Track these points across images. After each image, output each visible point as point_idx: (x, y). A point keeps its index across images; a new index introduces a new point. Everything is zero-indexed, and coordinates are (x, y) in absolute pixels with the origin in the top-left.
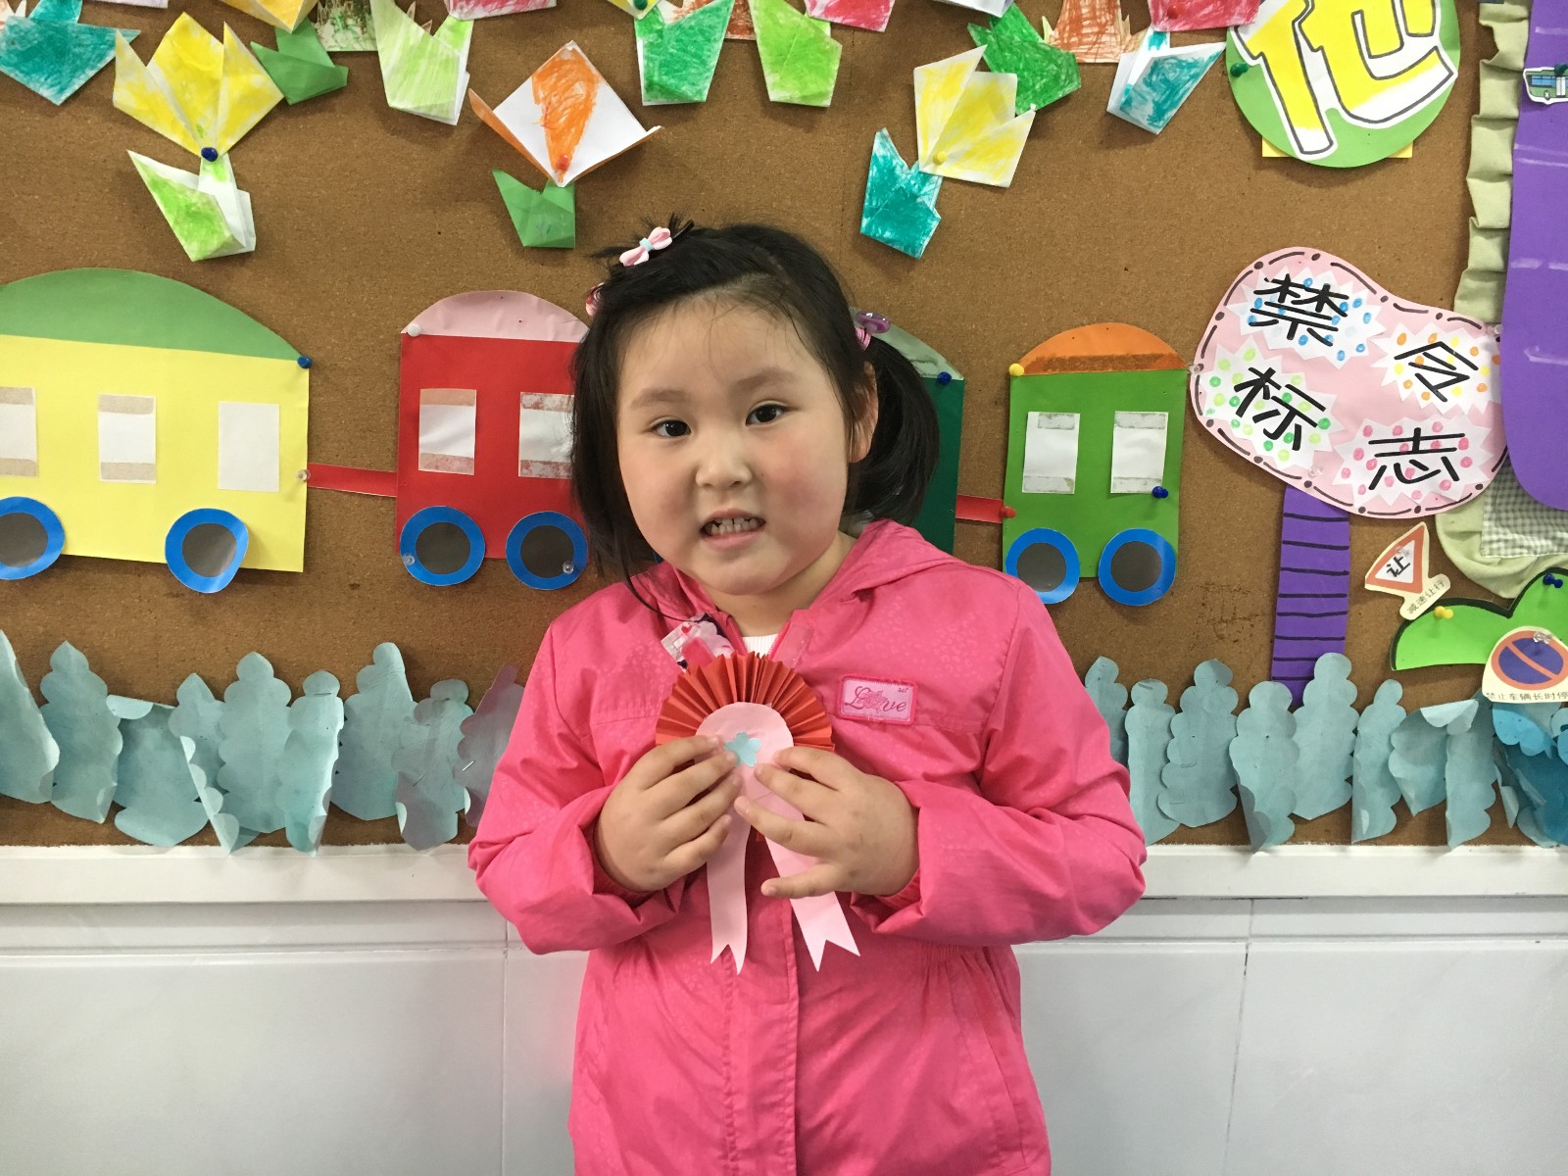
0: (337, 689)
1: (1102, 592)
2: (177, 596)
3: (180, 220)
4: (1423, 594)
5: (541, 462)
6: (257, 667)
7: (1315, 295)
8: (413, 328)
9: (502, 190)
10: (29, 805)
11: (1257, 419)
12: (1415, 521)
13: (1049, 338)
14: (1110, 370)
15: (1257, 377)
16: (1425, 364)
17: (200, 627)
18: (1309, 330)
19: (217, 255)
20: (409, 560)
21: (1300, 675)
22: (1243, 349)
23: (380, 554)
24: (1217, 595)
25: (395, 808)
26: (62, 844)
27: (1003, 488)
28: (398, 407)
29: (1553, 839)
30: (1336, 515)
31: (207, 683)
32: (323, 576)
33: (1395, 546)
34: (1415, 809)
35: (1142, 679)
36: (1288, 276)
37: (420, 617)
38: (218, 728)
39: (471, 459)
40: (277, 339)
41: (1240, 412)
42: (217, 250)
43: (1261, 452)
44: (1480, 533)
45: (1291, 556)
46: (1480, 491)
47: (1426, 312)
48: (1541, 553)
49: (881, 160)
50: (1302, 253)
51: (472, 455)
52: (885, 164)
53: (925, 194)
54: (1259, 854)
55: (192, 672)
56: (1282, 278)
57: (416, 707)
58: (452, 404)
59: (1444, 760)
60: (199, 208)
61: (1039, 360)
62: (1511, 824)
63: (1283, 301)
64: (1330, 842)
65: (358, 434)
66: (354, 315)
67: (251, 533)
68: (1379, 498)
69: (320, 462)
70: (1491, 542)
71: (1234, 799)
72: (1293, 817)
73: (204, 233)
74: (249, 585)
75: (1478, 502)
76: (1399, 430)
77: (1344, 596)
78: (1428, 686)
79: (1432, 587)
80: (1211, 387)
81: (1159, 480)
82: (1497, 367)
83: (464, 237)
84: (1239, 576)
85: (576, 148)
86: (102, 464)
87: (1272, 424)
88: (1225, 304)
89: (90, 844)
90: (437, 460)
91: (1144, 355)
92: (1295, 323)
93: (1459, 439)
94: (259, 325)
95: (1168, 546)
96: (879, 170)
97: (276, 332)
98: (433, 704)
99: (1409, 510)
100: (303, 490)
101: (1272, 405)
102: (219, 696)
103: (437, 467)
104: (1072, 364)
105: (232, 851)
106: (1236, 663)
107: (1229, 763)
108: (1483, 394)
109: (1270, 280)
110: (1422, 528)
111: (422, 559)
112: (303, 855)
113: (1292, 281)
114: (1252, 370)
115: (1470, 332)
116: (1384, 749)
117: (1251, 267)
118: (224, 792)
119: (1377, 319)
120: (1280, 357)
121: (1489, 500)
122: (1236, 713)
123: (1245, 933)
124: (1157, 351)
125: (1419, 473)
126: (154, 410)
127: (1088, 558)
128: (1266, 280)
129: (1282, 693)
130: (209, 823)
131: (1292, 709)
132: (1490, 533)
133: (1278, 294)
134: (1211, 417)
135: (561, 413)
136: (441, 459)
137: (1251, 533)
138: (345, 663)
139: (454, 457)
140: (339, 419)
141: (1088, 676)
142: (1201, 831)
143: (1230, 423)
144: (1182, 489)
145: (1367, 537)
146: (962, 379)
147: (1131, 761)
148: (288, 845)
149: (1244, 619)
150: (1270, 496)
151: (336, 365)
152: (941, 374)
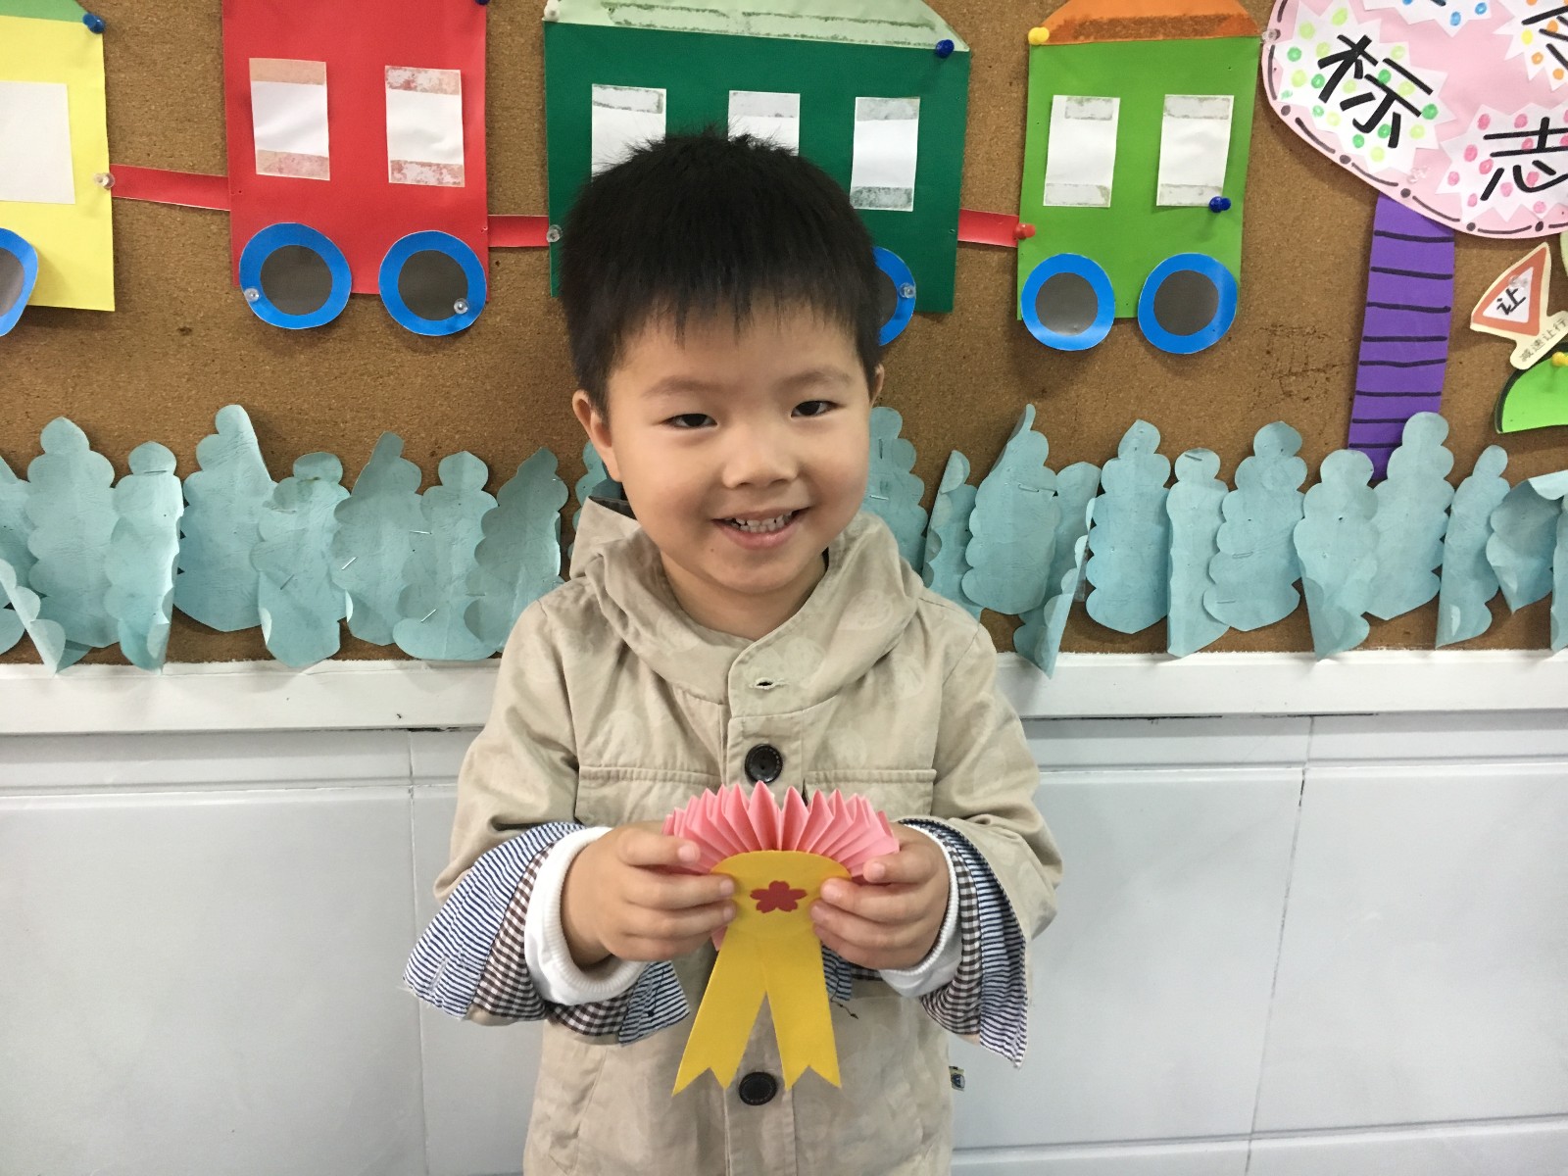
0: (172, 466)
1: (1143, 339)
4: (1539, 337)
5: (417, 163)
6: (65, 437)
11: (1346, 105)
12: (1533, 242)
14: (1161, 37)
15: (1349, 48)
16: (1558, 32)
20: (252, 294)
21: (1385, 441)
22: (1333, 8)
23: (215, 288)
24: (1286, 340)
25: (257, 614)
27: (1019, 200)
28: (223, 86)
30: (1439, 234)
31: (7, 457)
32: (143, 317)
33: (1510, 275)
34: (1515, 605)
35: (1189, 448)
37: (273, 372)
38: (26, 518)
39: (326, 159)
41: (1325, 96)
43: (1348, 149)
45: (1381, 288)
51: (326, 153)
54: (1325, 662)
57: (277, 488)
58: (293, 81)
59: (1554, 544)
61: (1068, 24)
64: (1408, 647)
65: (173, 124)
67: (42, 259)
68: (1492, 211)
69: (128, 163)
71: (1295, 595)
72: (1366, 616)
74: (48, 330)
76: (1522, 120)
77: (1443, 339)
78: (1538, 454)
79: (1550, 327)
80: (1287, 60)
81: (1217, 189)
84: (1314, 315)
87: (1363, 113)
90: (280, 161)
91: (1205, 17)
95: (1228, 275)
98: (298, 484)
99: (1530, 227)
100: (108, 196)
101: (1365, 87)
102: (21, 474)
103: (281, 170)
104: (1111, 28)
105: (58, 671)
106: (1306, 427)
107: (1293, 551)
110: (1543, 252)
111: (269, 293)
112: (144, 675)
114: (1342, 38)
116: (1481, 530)
118: (42, 596)
120: (1378, 21)
122: (1303, 489)
123: (1304, 757)
124: (1223, 10)
125: (1545, 178)
127: (1125, 293)
129: (1359, 463)
130: (26, 635)
131: (1373, 483)
134: (1286, 101)
135: (441, 96)
136: (285, 158)
137: (1332, 258)
138: (180, 431)
139: (302, 155)
140: (148, 103)
141: (1121, 444)
142: (1253, 635)
143: (1311, 111)
144: (1246, 201)
145: (1475, 262)
146: (967, 50)
147: (1173, 552)
148: (127, 662)
149: (1319, 370)
150: (1358, 208)
151: (138, 29)
152: (940, 43)
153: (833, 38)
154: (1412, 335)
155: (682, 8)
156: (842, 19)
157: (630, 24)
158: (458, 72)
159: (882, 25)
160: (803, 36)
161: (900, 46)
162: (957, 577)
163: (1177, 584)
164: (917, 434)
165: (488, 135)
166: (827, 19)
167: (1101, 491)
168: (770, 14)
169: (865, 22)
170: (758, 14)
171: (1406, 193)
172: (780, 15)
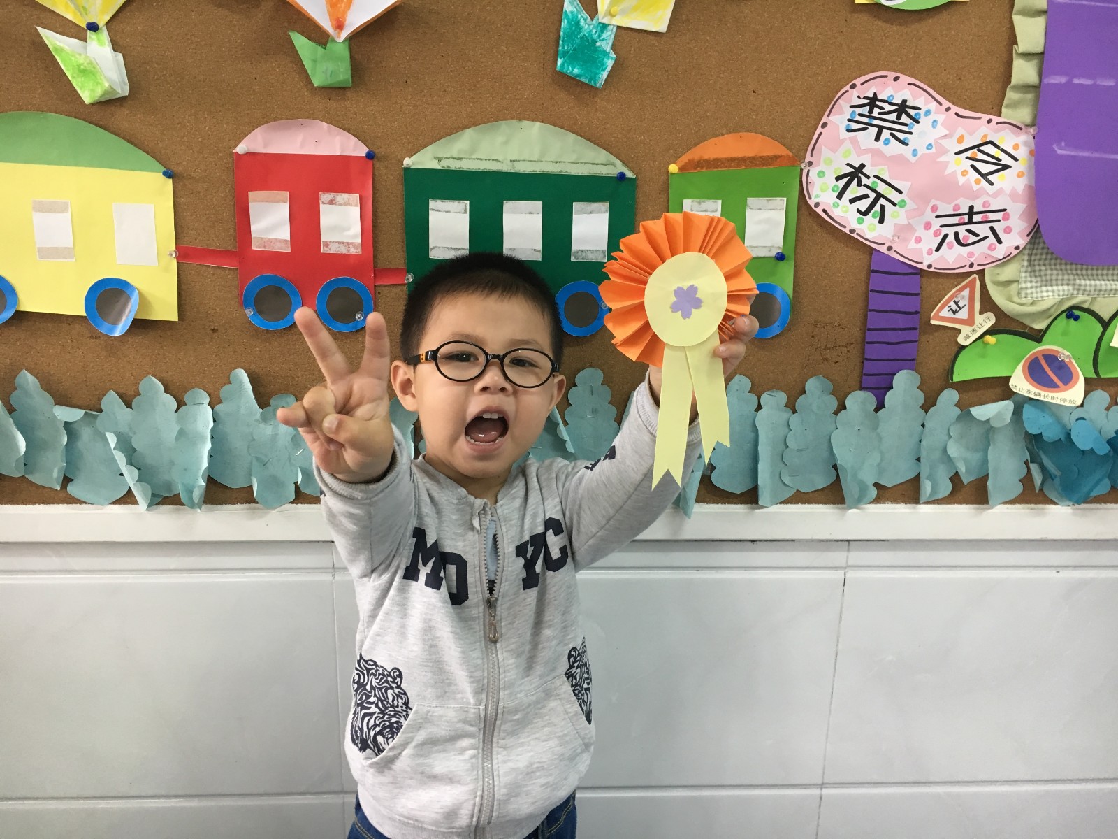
0: (207, 401)
2: (96, 338)
3: (75, 75)
4: (975, 327)
5: (337, 242)
6: (153, 386)
7: (895, 107)
8: (241, 148)
9: (296, 45)
10: (11, 478)
11: (852, 201)
12: (969, 274)
13: (698, 144)
14: (743, 167)
15: (852, 170)
16: (978, 158)
17: (113, 359)
18: (892, 134)
19: (103, 99)
20: (250, 312)
21: (884, 386)
22: (842, 150)
23: (230, 308)
24: (823, 330)
25: (251, 480)
26: (35, 503)
28: (234, 205)
29: (1070, 500)
30: (912, 270)
31: (121, 397)
32: (192, 324)
33: (955, 292)
34: (966, 480)
35: (769, 390)
36: (875, 94)
37: (260, 351)
38: (130, 428)
39: (289, 241)
40: (150, 159)
41: (840, 196)
42: (102, 96)
43: (854, 225)
44: (1018, 281)
45: (877, 301)
46: (1018, 251)
47: (980, 118)
48: (1063, 296)
49: (569, 14)
50: (886, 76)
51: (288, 237)
52: (573, 18)
53: (603, 39)
54: (853, 511)
55: (110, 389)
56: (871, 95)
57: (262, 413)
58: (272, 202)
59: (987, 446)
60: (85, 67)
61: (690, 162)
62: (1037, 489)
63: (872, 113)
64: (905, 502)
65: (209, 224)
66: (200, 139)
67: (141, 295)
68: (942, 257)
69: (184, 244)
70: (1026, 288)
71: (834, 473)
72: (876, 485)
73: (91, 84)
74: (142, 330)
75: (1016, 259)
76: (957, 207)
77: (916, 329)
78: (978, 393)
79: (981, 321)
80: (818, 178)
81: (779, 248)
82: (1033, 159)
83: (273, 81)
84: (839, 316)
85: (349, 13)
86: (38, 248)
87: (863, 205)
88: (828, 116)
89: (53, 503)
90: (265, 242)
91: (768, 156)
92: (881, 129)
93: (1002, 213)
94: (137, 149)
95: (784, 294)
96: (568, 22)
97: (148, 153)
98: (272, 409)
99: (966, 266)
100: (175, 262)
101: (863, 191)
102: (129, 406)
103: (265, 247)
104: (715, 163)
105: (147, 510)
106: (835, 378)
107: (831, 447)
108: (1021, 179)
109: (862, 97)
110: (975, 278)
111: (258, 311)
112: (191, 511)
113: (879, 97)
114: (849, 165)
115: (1013, 133)
116: (946, 437)
117: (847, 88)
118: (139, 469)
119: (942, 125)
120: (869, 155)
121: (1026, 257)
122: (836, 413)
123: (844, 565)
124: (777, 153)
125: (973, 239)
126: (70, 210)
128: (859, 97)
129: (870, 399)
130: (130, 488)
131: (877, 410)
132: (1025, 282)
133: (868, 107)
134: (818, 200)
135: (348, 207)
136: (267, 241)
137: (848, 284)
138: (212, 383)
139: (275, 240)
140: (196, 214)
141: (729, 387)
142: (811, 495)
143: (832, 205)
144: (796, 254)
145: (933, 285)
146: (634, 176)
147: (759, 448)
148: (182, 504)
149: (843, 346)
150: (862, 257)
152: (618, 173)
153: (561, 171)
154: (897, 327)
155: (477, 159)
156: (564, 163)
157: (449, 167)
158: (358, 195)
159: (587, 165)
160: (543, 171)
161: (597, 175)
163: (765, 465)
164: (612, 382)
165: (373, 226)
166: (556, 162)
168: (525, 160)
169: (577, 163)
170: (519, 161)
171: (889, 248)
172: (531, 161)
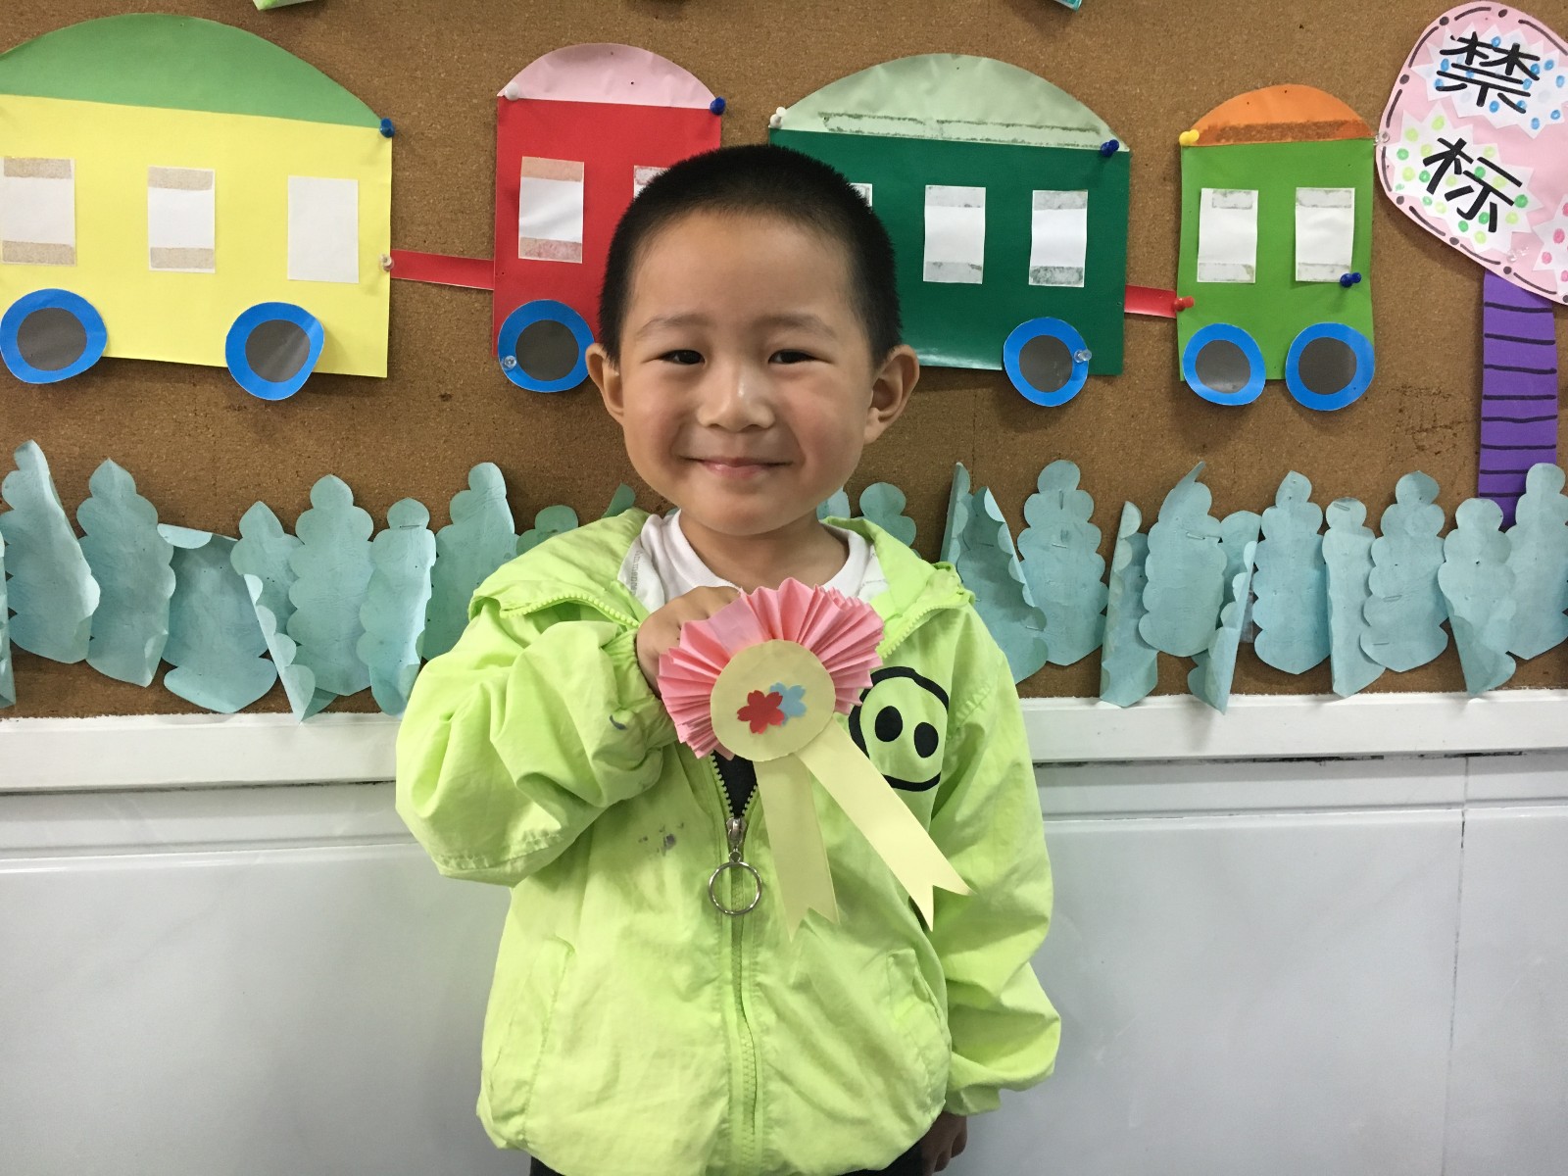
0: (427, 520)
1: (1290, 398)
2: (240, 407)
6: (333, 494)
7: (1504, 56)
8: (509, 90)
10: (59, 666)
11: (1450, 196)
13: (1222, 102)
14: (1290, 140)
15: (1447, 149)
17: (267, 446)
18: (1500, 95)
20: (512, 361)
21: (1510, 490)
22: (1431, 117)
23: (475, 359)
24: (1415, 400)
26: (100, 714)
27: (1176, 278)
28: (494, 183)
30: (1540, 306)
31: (276, 513)
32: (410, 385)
35: (1336, 498)
36: (1474, 34)
37: (521, 434)
38: (289, 572)
39: (579, 244)
40: (357, 102)
41: (1432, 188)
43: (1457, 233)
45: (1493, 352)
50: (1488, 9)
51: (581, 241)
54: (1478, 700)
55: (257, 500)
56: (1469, 36)
57: (519, 540)
58: (556, 178)
61: (1211, 129)
63: (1471, 63)
64: (1550, 686)
65: (448, 216)
66: (442, 75)
67: (325, 331)
69: (405, 247)
71: (1444, 635)
72: (1509, 653)
74: (323, 396)
77: (1553, 397)
80: (1397, 159)
81: (1346, 267)
84: (1438, 377)
86: (152, 249)
87: (1466, 202)
88: (1410, 65)
89: (133, 713)
90: (540, 247)
91: (1326, 123)
92: (1485, 87)
94: (336, 85)
95: (1363, 339)
97: (355, 94)
100: (388, 276)
101: (1463, 181)
102: (289, 529)
103: (539, 255)
104: (1247, 133)
105: (304, 720)
106: (1440, 476)
107: (1438, 590)
109: (1457, 38)
111: (525, 362)
112: (389, 719)
113: (1480, 40)
114: (1441, 141)
117: (1436, 23)
118: (298, 644)
120: (1471, 126)
122: (1443, 534)
123: (1459, 797)
124: (1340, 117)
126: (213, 186)
127: (1272, 356)
128: (1452, 38)
129: (1490, 510)
130: (278, 682)
131: (1504, 528)
133: (1465, 54)
134: (1401, 193)
136: (544, 245)
137: (1449, 327)
138: (435, 488)
139: (559, 242)
140: (427, 198)
141: (1278, 493)
142: (1408, 677)
143: (1421, 200)
144: (1372, 278)
146: (1128, 150)
147: (1331, 593)
148: (376, 709)
149: (1446, 427)
150: (1467, 282)
151: (423, 134)
152: (1105, 145)
153: (1014, 141)
154: (1525, 394)
155: (886, 117)
156: (1021, 125)
157: (842, 130)
159: (1055, 130)
160: (987, 140)
161: (1070, 147)
162: (1132, 622)
163: (1338, 624)
164: (1093, 487)
166: (1008, 126)
167: (1261, 537)
168: (959, 122)
169: (1040, 127)
170: (950, 122)
171: (1507, 270)
172: (969, 122)
